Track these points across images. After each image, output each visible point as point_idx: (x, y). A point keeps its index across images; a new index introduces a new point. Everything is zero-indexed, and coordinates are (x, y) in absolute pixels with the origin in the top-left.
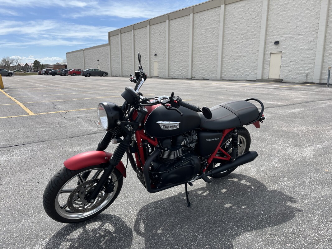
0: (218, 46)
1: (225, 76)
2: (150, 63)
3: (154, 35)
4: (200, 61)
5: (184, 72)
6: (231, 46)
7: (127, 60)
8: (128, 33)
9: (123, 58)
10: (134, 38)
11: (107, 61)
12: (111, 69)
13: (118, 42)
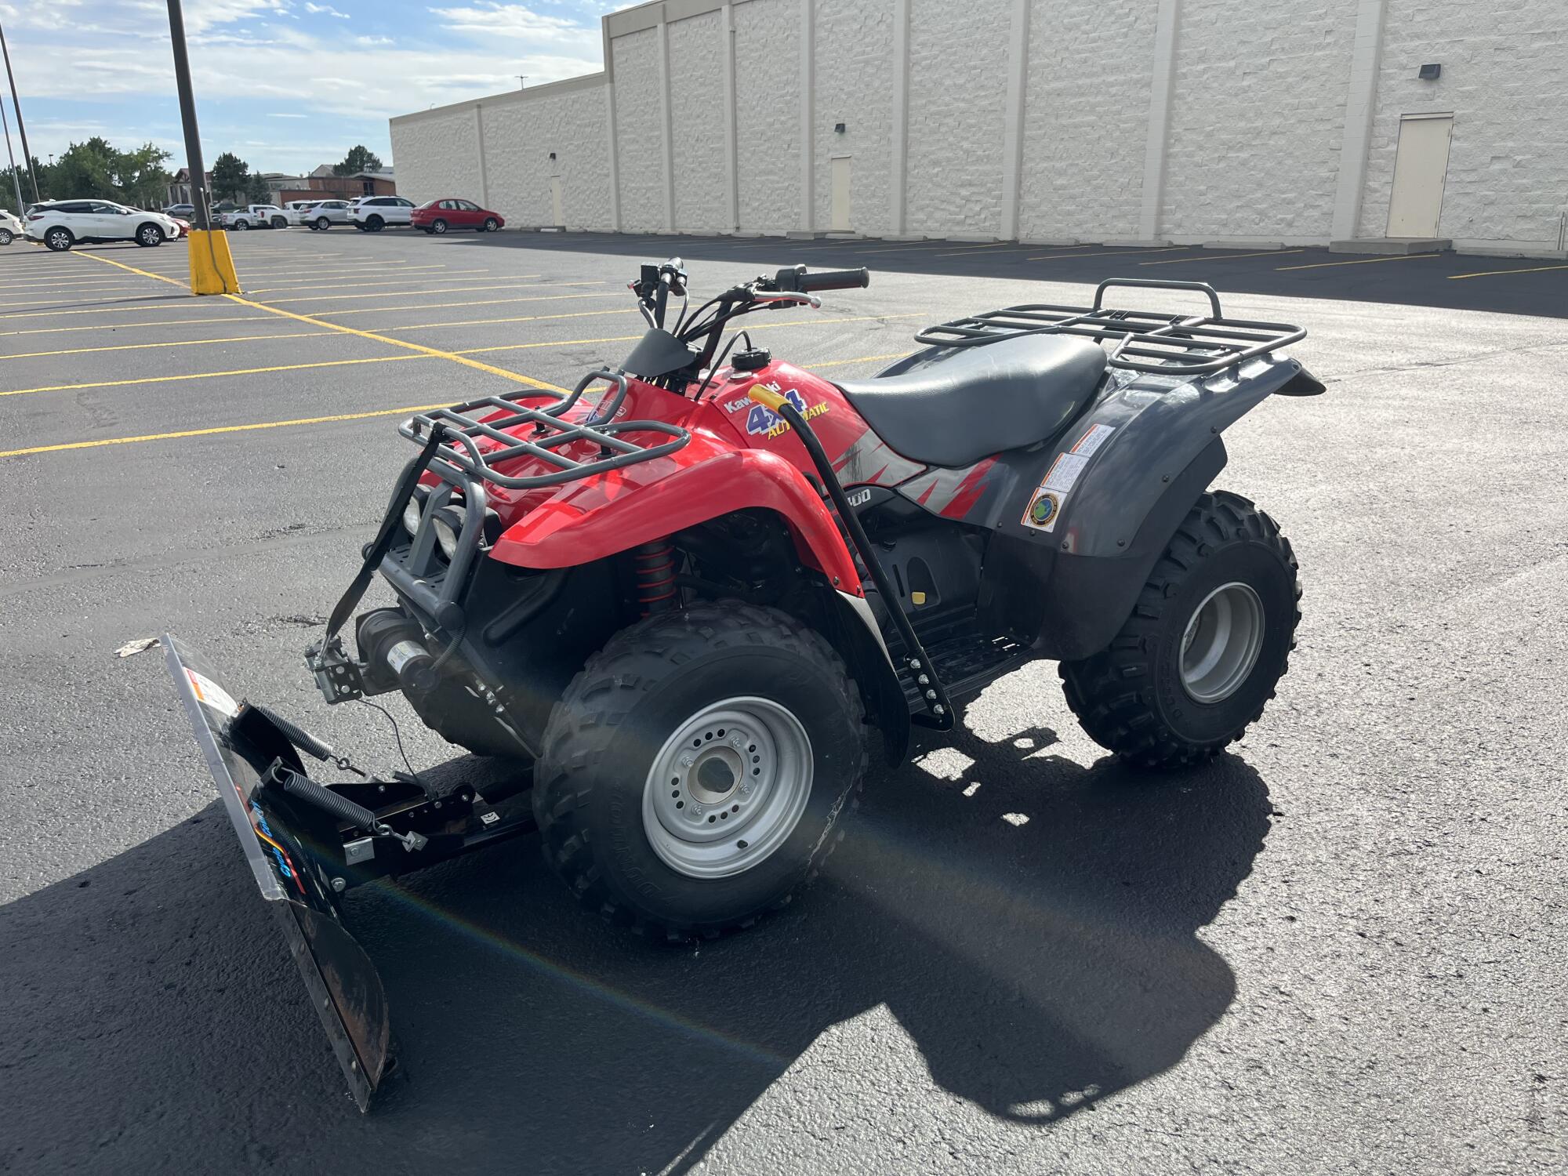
0: (1148, 85)
1: (1179, 226)
2: (813, 168)
3: (836, 29)
4: (1061, 158)
5: (977, 208)
6: (1215, 85)
7: (700, 153)
8: (703, 22)
9: (680, 142)
10: (734, 45)
11: (601, 159)
12: (618, 197)
13: (653, 64)
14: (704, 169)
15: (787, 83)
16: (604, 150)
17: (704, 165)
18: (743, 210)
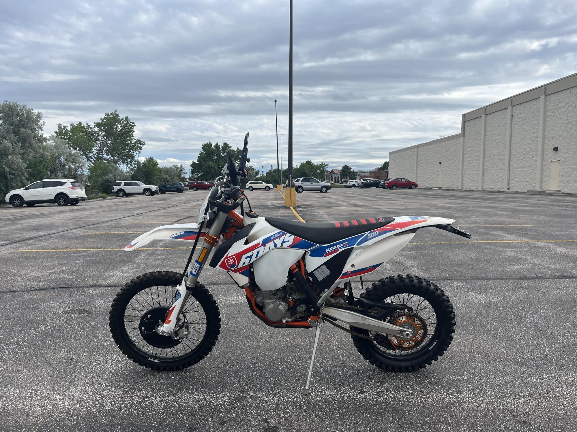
2: (542, 166)
3: (555, 111)
7: (495, 160)
8: (500, 113)
9: (488, 157)
10: (512, 120)
11: (457, 164)
12: (463, 177)
13: (479, 130)
14: (496, 167)
15: (533, 133)
16: (459, 160)
17: (497, 165)
18: (511, 182)
